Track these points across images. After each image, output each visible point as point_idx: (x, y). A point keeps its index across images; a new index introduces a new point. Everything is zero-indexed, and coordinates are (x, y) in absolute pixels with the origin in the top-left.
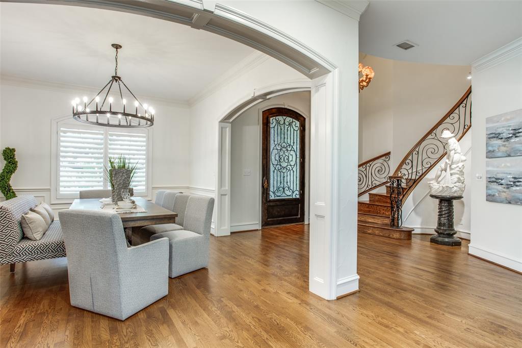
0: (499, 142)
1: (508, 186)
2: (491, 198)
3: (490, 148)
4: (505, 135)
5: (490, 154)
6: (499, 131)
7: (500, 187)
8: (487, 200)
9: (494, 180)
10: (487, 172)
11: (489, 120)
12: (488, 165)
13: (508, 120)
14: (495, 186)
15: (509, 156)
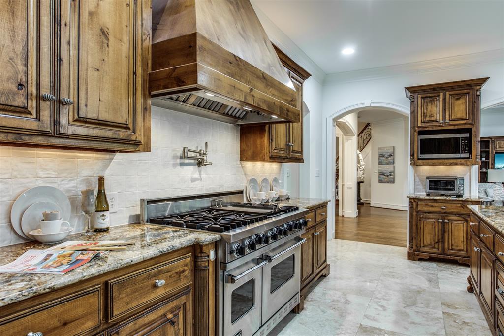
0: (384, 158)
1: (388, 176)
2: (381, 181)
3: (381, 161)
4: (386, 156)
5: (380, 163)
6: (384, 154)
7: (384, 177)
8: (379, 182)
9: (381, 174)
10: (379, 170)
11: (379, 149)
12: (379, 168)
13: (387, 150)
14: (382, 176)
15: (388, 164)
